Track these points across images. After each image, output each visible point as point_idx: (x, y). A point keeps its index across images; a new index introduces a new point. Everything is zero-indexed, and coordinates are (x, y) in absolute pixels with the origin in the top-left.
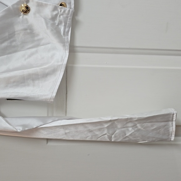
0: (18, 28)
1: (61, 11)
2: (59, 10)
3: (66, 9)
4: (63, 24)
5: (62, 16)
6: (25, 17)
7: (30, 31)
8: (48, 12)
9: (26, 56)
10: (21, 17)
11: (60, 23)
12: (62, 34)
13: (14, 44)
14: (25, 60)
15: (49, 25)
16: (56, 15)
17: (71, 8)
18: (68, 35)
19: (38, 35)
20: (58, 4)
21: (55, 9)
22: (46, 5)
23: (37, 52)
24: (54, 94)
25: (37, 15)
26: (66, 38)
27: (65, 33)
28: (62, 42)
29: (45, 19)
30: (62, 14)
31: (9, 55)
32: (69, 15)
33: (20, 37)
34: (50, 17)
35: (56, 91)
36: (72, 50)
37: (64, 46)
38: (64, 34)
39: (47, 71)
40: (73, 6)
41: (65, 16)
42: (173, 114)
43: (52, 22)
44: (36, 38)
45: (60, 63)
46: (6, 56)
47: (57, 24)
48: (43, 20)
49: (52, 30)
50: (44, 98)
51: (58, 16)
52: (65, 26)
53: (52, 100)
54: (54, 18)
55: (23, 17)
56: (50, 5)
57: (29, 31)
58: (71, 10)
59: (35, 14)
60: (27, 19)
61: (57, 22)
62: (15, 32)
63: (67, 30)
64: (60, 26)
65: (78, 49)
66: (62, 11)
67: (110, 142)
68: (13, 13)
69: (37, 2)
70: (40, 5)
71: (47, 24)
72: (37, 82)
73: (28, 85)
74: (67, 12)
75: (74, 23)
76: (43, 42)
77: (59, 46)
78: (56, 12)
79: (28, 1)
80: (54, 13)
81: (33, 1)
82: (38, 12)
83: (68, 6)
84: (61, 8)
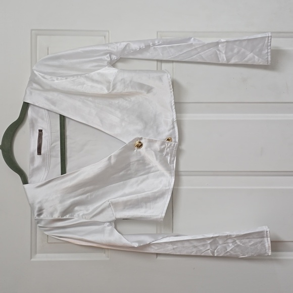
0: (133, 159)
2: (166, 144)
3: (172, 143)
4: (170, 155)
5: (168, 149)
6: (139, 150)
7: (143, 162)
8: (157, 146)
9: (139, 182)
10: (135, 150)
11: (167, 154)
13: (129, 172)
14: (138, 185)
15: (158, 157)
16: (164, 148)
17: (175, 142)
19: (149, 164)
20: (165, 140)
21: (163, 143)
22: (156, 141)
23: (147, 178)
24: (164, 215)
25: (149, 149)
26: (172, 165)
27: (172, 162)
28: (169, 170)
29: (155, 151)
30: (169, 147)
31: (125, 182)
32: (175, 147)
33: (134, 167)
34: (159, 150)
35: (165, 212)
36: (177, 174)
37: (171, 173)
38: (170, 163)
39: (157, 195)
40: (177, 140)
41: (171, 148)
42: (267, 232)
43: (160, 154)
44: (147, 167)
45: (167, 188)
46: (122, 182)
47: (164, 155)
48: (153, 153)
49: (160, 161)
50: (155, 218)
51: (166, 149)
52: (171, 156)
53: (162, 220)
54: (162, 151)
55: (137, 151)
56: (159, 141)
57: (141, 161)
59: (146, 148)
60: (140, 152)
61: (165, 153)
62: (130, 163)
63: (172, 159)
64: (167, 157)
65: (182, 173)
66: (169, 145)
67: (213, 257)
68: (129, 148)
69: (149, 139)
70: (151, 142)
71: (156, 155)
72: (149, 204)
73: (142, 207)
74: (172, 145)
75: (179, 152)
76: (153, 169)
77: (167, 173)
78: (164, 146)
79: (141, 139)
80: (163, 147)
81: (145, 138)
82: (149, 146)
83: (173, 140)
84: (168, 143)
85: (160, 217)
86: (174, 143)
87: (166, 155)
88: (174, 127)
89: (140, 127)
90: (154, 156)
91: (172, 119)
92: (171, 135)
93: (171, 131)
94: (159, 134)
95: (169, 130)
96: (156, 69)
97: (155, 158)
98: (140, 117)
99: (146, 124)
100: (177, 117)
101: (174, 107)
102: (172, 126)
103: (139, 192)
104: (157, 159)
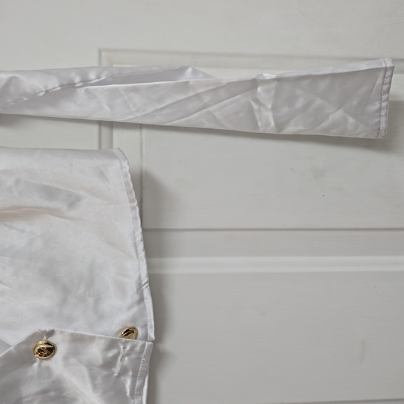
1: (124, 348)
2: (122, 347)
3: (137, 344)
4: (130, 373)
5: (126, 358)
6: (46, 363)
8: (95, 352)
10: (36, 365)
11: (124, 371)
12: (128, 394)
15: (99, 380)
16: (115, 357)
17: (146, 338)
18: (141, 395)
20: (117, 333)
21: (112, 344)
22: (92, 339)
25: (72, 360)
26: (136, 401)
27: (136, 392)
29: (90, 366)
30: (128, 355)
32: (144, 354)
34: (100, 361)
38: (132, 394)
40: (152, 335)
41: (134, 356)
43: (105, 373)
47: (116, 375)
48: (85, 370)
49: (105, 392)
51: (120, 358)
52: (134, 377)
54: (109, 364)
55: (40, 365)
56: (101, 338)
57: (52, 394)
58: (147, 343)
59: (66, 358)
60: (48, 369)
61: (117, 370)
62: (21, 399)
63: (138, 384)
64: (123, 378)
66: (128, 348)
69: (72, 335)
71: (93, 378)
74: (138, 349)
78: (114, 352)
79: (51, 333)
80: (111, 354)
81: (62, 332)
82: (74, 353)
83: (140, 332)
84: (126, 343)
86: (140, 343)
87: (120, 375)
88: (142, 299)
89: (47, 299)
90: (87, 378)
91: (136, 277)
92: (134, 319)
93: (135, 309)
94: (101, 317)
95: (130, 308)
96: (96, 147)
97: (89, 386)
98: (49, 273)
99: (66, 291)
100: (149, 266)
101: (141, 246)
102: (137, 297)
104: (95, 387)
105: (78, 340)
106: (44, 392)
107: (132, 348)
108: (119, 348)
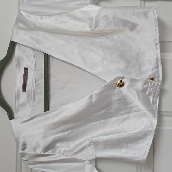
0: (115, 98)
1: (151, 85)
2: (150, 84)
3: (156, 83)
4: (152, 95)
5: (151, 89)
6: (120, 89)
7: (124, 102)
8: (139, 85)
9: (120, 121)
10: (117, 89)
11: (150, 94)
12: (151, 103)
13: (110, 111)
14: (119, 124)
15: (141, 96)
16: (147, 88)
17: (158, 81)
18: (156, 104)
19: (130, 104)
20: (148, 79)
21: (146, 83)
22: (138, 80)
23: (128, 118)
24: (146, 157)
25: (131, 88)
26: (154, 106)
27: (154, 102)
28: (151, 110)
29: (137, 91)
30: (152, 87)
31: (106, 120)
32: (158, 87)
33: (115, 106)
34: (141, 89)
35: (147, 154)
37: (153, 114)
38: (153, 103)
39: (139, 135)
40: (161, 79)
41: (154, 88)
43: (143, 94)
44: (128, 106)
45: (150, 129)
46: (103, 121)
47: (147, 95)
48: (135, 92)
50: (137, 159)
51: (149, 88)
52: (154, 96)
53: (144, 162)
54: (144, 90)
55: (118, 90)
56: (142, 80)
57: (122, 101)
58: (160, 83)
59: (128, 87)
60: (121, 91)
61: (147, 93)
62: (111, 102)
63: (155, 99)
64: (149, 96)
66: (152, 84)
68: (110, 87)
69: (131, 78)
71: (138, 95)
72: (130, 145)
73: (123, 147)
74: (156, 85)
76: (134, 109)
77: (149, 114)
78: (147, 86)
79: (123, 78)
80: (145, 86)
81: (127, 77)
82: (131, 85)
83: (156, 79)
84: (151, 82)
85: (142, 159)
87: (148, 95)
88: (157, 67)
89: (121, 65)
90: (136, 96)
91: (155, 57)
92: (154, 74)
93: (155, 70)
94: (141, 73)
95: (153, 69)
96: (139, 5)
97: (137, 98)
98: (122, 56)
99: (128, 62)
101: (158, 45)
102: (156, 65)
103: (120, 132)
104: (139, 99)
105: (133, 81)
106: (119, 100)
107: (154, 85)
108: (148, 84)
